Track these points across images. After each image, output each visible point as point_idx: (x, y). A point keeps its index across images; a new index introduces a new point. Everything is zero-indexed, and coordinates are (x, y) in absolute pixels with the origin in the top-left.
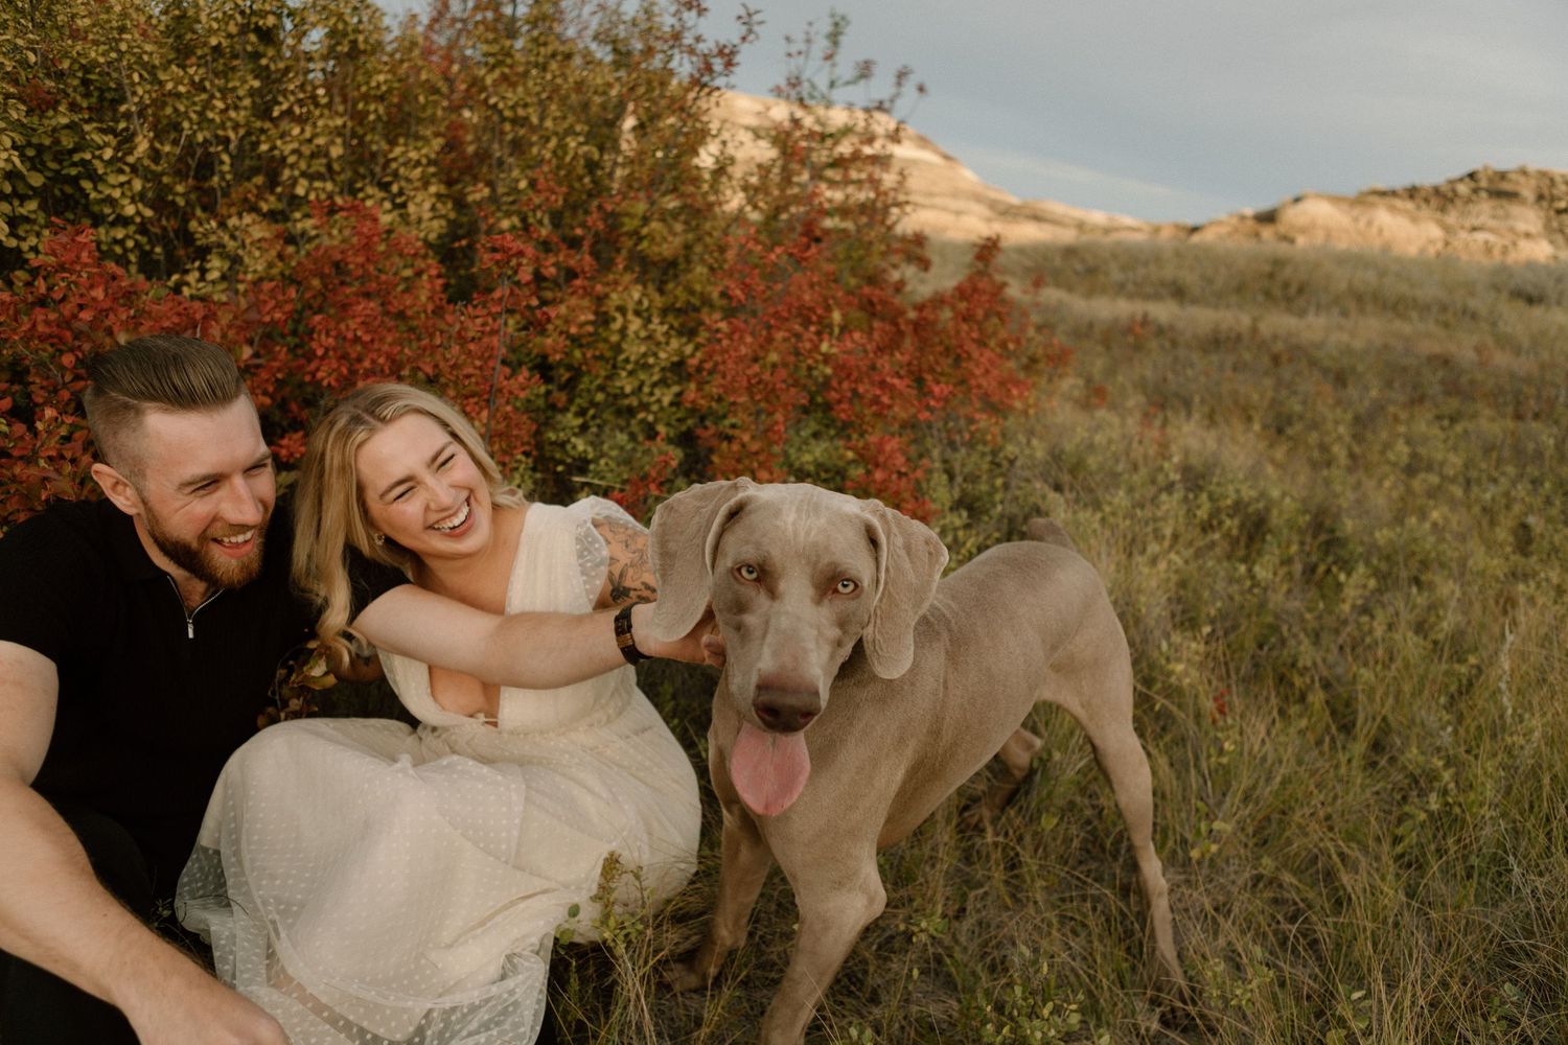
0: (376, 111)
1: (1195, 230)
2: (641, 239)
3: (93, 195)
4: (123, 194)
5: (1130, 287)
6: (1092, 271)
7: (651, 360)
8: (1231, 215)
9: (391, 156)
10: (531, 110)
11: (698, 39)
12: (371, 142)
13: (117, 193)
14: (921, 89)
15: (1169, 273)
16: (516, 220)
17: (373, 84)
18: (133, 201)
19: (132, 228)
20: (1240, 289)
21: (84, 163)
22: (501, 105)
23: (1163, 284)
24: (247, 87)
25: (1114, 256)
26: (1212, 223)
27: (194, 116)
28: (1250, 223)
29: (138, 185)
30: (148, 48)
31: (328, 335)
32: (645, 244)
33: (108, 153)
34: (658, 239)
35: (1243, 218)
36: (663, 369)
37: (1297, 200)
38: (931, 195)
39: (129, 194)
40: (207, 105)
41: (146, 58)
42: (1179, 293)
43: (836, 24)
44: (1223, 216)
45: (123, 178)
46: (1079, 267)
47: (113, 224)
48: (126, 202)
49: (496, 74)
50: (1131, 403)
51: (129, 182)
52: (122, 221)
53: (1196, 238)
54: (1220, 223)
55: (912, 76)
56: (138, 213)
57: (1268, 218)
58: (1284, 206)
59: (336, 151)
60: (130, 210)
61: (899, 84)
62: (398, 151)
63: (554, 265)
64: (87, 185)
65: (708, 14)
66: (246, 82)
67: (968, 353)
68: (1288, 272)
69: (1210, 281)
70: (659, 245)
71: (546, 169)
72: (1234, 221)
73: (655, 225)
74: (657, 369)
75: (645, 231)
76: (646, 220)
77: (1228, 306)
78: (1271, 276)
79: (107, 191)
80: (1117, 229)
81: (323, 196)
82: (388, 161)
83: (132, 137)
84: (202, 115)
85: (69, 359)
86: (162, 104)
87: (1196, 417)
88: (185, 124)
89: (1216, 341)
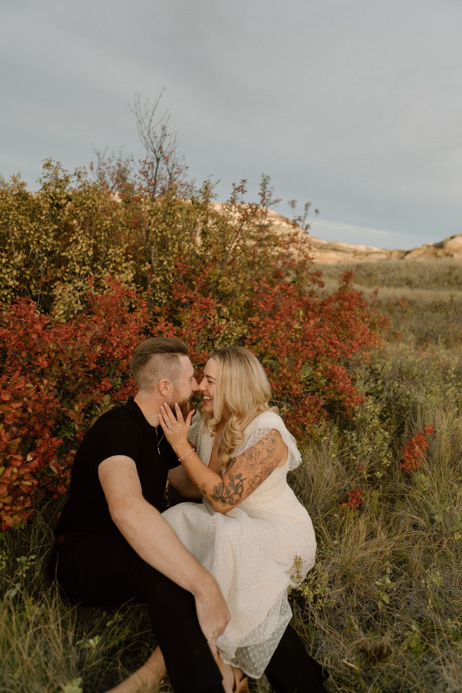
0: (105, 235)
1: (408, 253)
2: (218, 284)
4: (9, 277)
5: (387, 281)
6: (369, 275)
7: (230, 337)
8: (423, 246)
9: (109, 253)
10: (168, 232)
11: (242, 203)
12: (101, 248)
13: (6, 277)
14: (317, 211)
15: (404, 274)
16: (161, 277)
17: (104, 225)
18: (12, 279)
19: (10, 290)
20: (436, 280)
22: (157, 231)
23: (402, 279)
24: (52, 228)
25: (379, 268)
26: (415, 249)
27: (35, 243)
28: (432, 248)
29: (15, 273)
30: (21, 217)
31: (117, 337)
32: (220, 286)
34: (226, 284)
35: (428, 246)
36: (235, 340)
37: (452, 238)
39: (11, 276)
40: (40, 237)
41: (20, 221)
42: (409, 283)
43: (265, 180)
44: (419, 246)
45: (9, 270)
46: (364, 274)
47: (3, 289)
48: (9, 280)
49: (155, 218)
50: (409, 338)
51: (11, 272)
52: (7, 287)
53: (408, 257)
54: (419, 249)
55: (311, 206)
56: (14, 284)
57: (440, 246)
58: (447, 240)
60: (11, 283)
61: (306, 209)
62: (110, 251)
63: (185, 297)
65: (246, 193)
66: (52, 226)
67: (351, 325)
68: (456, 272)
69: (422, 277)
70: (226, 286)
71: (175, 256)
72: (425, 248)
73: (225, 278)
74: (233, 340)
75: (220, 281)
76: (220, 276)
77: (432, 288)
78: (450, 274)
80: (372, 253)
81: (85, 272)
82: (107, 255)
83: (12, 254)
84: (38, 242)
85: (24, 354)
86: (22, 238)
87: (441, 344)
88: (31, 246)
89: (435, 306)
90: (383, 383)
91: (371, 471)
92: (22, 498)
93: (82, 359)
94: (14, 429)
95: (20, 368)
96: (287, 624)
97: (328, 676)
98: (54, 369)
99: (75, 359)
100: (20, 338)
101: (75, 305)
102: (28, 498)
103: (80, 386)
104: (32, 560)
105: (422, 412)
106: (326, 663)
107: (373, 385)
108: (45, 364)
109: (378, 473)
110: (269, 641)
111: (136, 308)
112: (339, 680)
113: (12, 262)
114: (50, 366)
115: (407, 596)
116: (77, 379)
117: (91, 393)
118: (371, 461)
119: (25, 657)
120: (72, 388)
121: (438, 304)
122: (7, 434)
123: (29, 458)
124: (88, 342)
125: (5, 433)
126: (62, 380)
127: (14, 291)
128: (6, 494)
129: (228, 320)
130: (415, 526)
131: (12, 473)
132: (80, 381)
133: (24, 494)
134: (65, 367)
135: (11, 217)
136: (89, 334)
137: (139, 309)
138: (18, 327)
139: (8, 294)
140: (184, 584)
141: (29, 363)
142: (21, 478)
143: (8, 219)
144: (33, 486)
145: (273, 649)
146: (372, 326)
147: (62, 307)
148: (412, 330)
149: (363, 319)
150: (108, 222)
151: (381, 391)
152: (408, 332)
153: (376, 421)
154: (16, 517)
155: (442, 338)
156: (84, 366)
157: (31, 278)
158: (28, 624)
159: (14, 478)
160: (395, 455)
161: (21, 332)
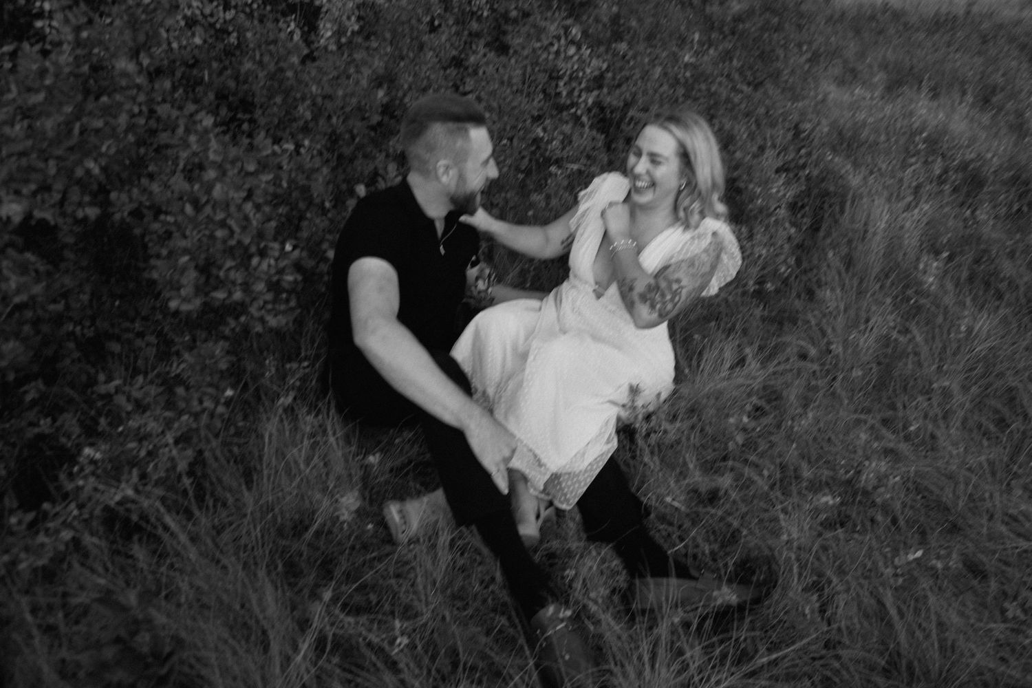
7: (580, 74)
36: (588, 80)
50: (876, 79)
63: (515, 8)
67: (777, 56)
74: (584, 80)
85: (278, 100)
87: (925, 90)
89: (937, 23)
90: (809, 154)
91: (761, 282)
92: (284, 296)
93: (359, 109)
94: (267, 209)
96: (610, 455)
97: (648, 514)
98: (322, 122)
99: (348, 109)
100: (271, 77)
101: (347, 23)
102: (293, 296)
103: (359, 148)
104: (304, 368)
105: (853, 202)
106: (649, 499)
107: (791, 156)
108: (308, 115)
109: (769, 285)
110: (586, 471)
111: (440, 25)
112: (663, 518)
114: (315, 118)
115: (772, 438)
116: (353, 138)
117: (374, 158)
118: (763, 268)
119: (302, 466)
120: (347, 151)
121: (943, 19)
122: (258, 216)
123: (288, 247)
124: (364, 83)
125: (255, 215)
126: (334, 139)
128: (265, 290)
129: (579, 48)
130: (803, 356)
131: (269, 266)
132: (357, 140)
133: (287, 291)
134: (334, 120)
137: (443, 28)
140: (448, 417)
141: (287, 113)
142: (281, 272)
144: (295, 281)
145: (590, 481)
146: (814, 59)
147: (329, 25)
148: (884, 66)
149: (799, 45)
151: (804, 166)
152: (876, 69)
153: (782, 212)
154: (280, 317)
155: (929, 79)
156: (363, 119)
158: (303, 435)
159: (273, 271)
160: (799, 262)
161: (272, 67)
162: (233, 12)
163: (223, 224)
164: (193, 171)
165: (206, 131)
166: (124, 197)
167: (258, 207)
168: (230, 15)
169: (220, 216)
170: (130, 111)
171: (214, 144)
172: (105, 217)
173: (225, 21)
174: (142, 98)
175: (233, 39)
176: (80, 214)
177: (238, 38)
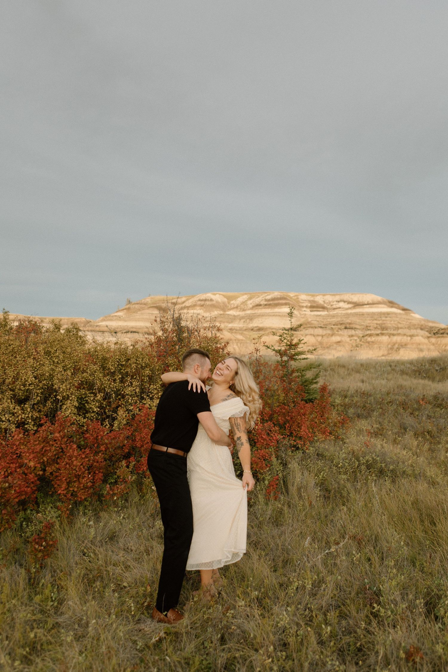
0: (146, 379)
3: (88, 407)
13: (93, 407)
17: (145, 373)
19: (95, 413)
21: (86, 400)
24: (118, 377)
27: (108, 387)
29: (97, 404)
33: (92, 398)
38: (398, 328)
39: (95, 406)
40: (110, 384)
45: (94, 403)
47: (92, 413)
48: (95, 408)
52: (93, 412)
56: (97, 410)
59: (137, 390)
60: (95, 410)
62: (152, 386)
64: (86, 405)
79: (91, 406)
81: (135, 401)
82: (149, 389)
83: (96, 394)
84: (109, 386)
86: (101, 385)
88: (106, 389)
95: (94, 452)
100: (94, 439)
103: (117, 459)
108: (104, 449)
113: (96, 399)
120: (114, 460)
123: (90, 476)
127: (97, 413)
132: (117, 456)
134: (111, 450)
135: (96, 376)
136: (122, 435)
138: (94, 433)
139: (94, 415)
141: (98, 449)
143: (94, 376)
147: (116, 422)
150: (148, 372)
157: (106, 406)
159: (85, 482)
161: (95, 436)
162: (87, 419)
163: (75, 469)
164: (70, 457)
165: (74, 449)
166: (50, 468)
167: (84, 467)
168: (85, 420)
169: (74, 468)
170: (56, 446)
171: (76, 452)
172: (44, 474)
173: (83, 422)
174: (59, 443)
175: (85, 428)
176: (38, 473)
177: (87, 428)
